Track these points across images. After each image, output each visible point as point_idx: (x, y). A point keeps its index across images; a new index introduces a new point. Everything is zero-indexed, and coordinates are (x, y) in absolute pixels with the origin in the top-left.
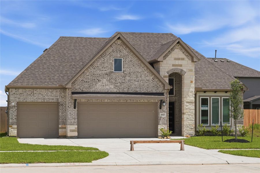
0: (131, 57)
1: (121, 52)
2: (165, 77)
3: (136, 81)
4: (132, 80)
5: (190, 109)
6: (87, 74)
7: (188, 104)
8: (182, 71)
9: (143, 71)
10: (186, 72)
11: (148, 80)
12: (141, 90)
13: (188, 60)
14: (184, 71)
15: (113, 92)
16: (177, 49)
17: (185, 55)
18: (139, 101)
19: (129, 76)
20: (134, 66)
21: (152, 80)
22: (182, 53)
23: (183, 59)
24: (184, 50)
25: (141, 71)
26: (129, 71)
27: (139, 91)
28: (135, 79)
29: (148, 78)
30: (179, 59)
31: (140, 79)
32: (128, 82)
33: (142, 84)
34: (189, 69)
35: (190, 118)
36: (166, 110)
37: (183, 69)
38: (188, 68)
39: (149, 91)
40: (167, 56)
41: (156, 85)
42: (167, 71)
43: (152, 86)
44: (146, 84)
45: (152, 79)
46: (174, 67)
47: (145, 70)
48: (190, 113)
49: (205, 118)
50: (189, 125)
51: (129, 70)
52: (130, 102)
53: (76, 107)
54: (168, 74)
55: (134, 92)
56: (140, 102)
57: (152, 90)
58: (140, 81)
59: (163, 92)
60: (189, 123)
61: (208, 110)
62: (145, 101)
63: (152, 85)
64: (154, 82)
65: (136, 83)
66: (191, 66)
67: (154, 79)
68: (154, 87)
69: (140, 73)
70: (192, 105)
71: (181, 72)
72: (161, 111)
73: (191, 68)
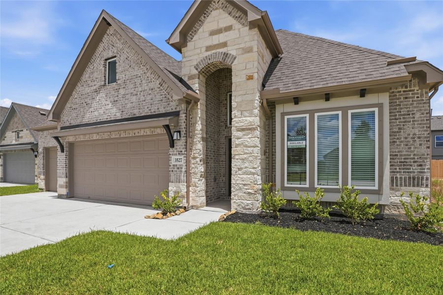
0: (127, 52)
1: (113, 46)
2: (191, 77)
3: (134, 95)
4: (127, 94)
5: (246, 146)
6: (76, 97)
7: (240, 134)
8: (226, 56)
9: (145, 73)
10: (235, 58)
11: (152, 89)
12: (141, 111)
13: (240, 26)
14: (230, 54)
15: (103, 121)
16: (217, 9)
17: (233, 17)
18: (138, 132)
19: (124, 88)
20: (130, 67)
21: (159, 88)
22: (227, 15)
23: (229, 28)
24: (231, 6)
25: (141, 74)
26: (124, 78)
27: (137, 113)
28: (132, 91)
29: (151, 85)
30: (219, 31)
31: (140, 89)
32: (122, 99)
33: (142, 98)
34: (243, 49)
35: (246, 168)
36: (183, 148)
37: (230, 52)
38: (242, 46)
39: (153, 111)
40: (195, 31)
41: (165, 97)
42: (196, 63)
43: (159, 101)
44: (149, 97)
45: (160, 84)
46: (209, 53)
47: (147, 69)
48: (245, 156)
49: (297, 169)
50: (244, 185)
51: (124, 76)
52: (125, 136)
53: (65, 150)
54: (197, 69)
55: (131, 116)
56: (139, 135)
57: (158, 109)
58: (140, 94)
59: (178, 110)
60: (243, 181)
61: (305, 149)
62: (146, 133)
63: (158, 97)
64: (162, 90)
65: (134, 99)
66: (247, 39)
67: (161, 86)
68: (161, 100)
69: (140, 77)
70: (250, 136)
71: (224, 60)
72: (174, 151)
73: (248, 45)
